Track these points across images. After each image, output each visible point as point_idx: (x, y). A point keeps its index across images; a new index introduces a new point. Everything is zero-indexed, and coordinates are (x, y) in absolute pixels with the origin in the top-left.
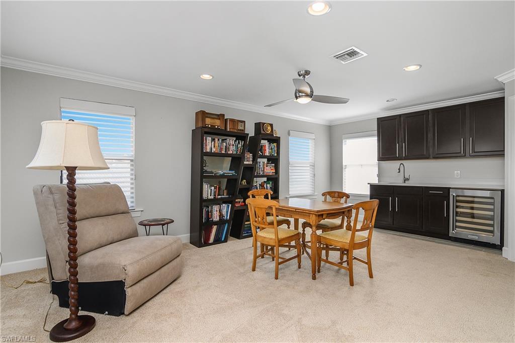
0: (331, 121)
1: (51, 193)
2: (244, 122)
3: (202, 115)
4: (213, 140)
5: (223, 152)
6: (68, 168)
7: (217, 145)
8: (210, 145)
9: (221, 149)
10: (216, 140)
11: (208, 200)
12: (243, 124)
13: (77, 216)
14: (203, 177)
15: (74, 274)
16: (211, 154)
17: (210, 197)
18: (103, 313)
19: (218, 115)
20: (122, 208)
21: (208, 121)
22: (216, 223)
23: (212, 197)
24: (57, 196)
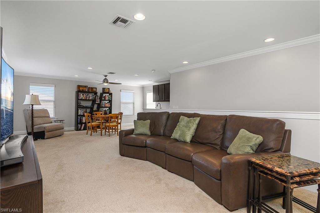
0: (143, 85)
1: (28, 110)
2: (96, 88)
3: (79, 86)
4: (83, 95)
5: (87, 99)
6: (31, 105)
7: (84, 96)
8: (82, 96)
9: (86, 98)
10: (84, 95)
11: (81, 115)
12: (96, 89)
13: (34, 117)
14: (78, 107)
15: (33, 129)
16: (82, 100)
17: (81, 114)
18: (40, 139)
19: (85, 86)
20: (48, 116)
21: (81, 89)
22: (84, 123)
23: (83, 114)
24: (29, 111)
